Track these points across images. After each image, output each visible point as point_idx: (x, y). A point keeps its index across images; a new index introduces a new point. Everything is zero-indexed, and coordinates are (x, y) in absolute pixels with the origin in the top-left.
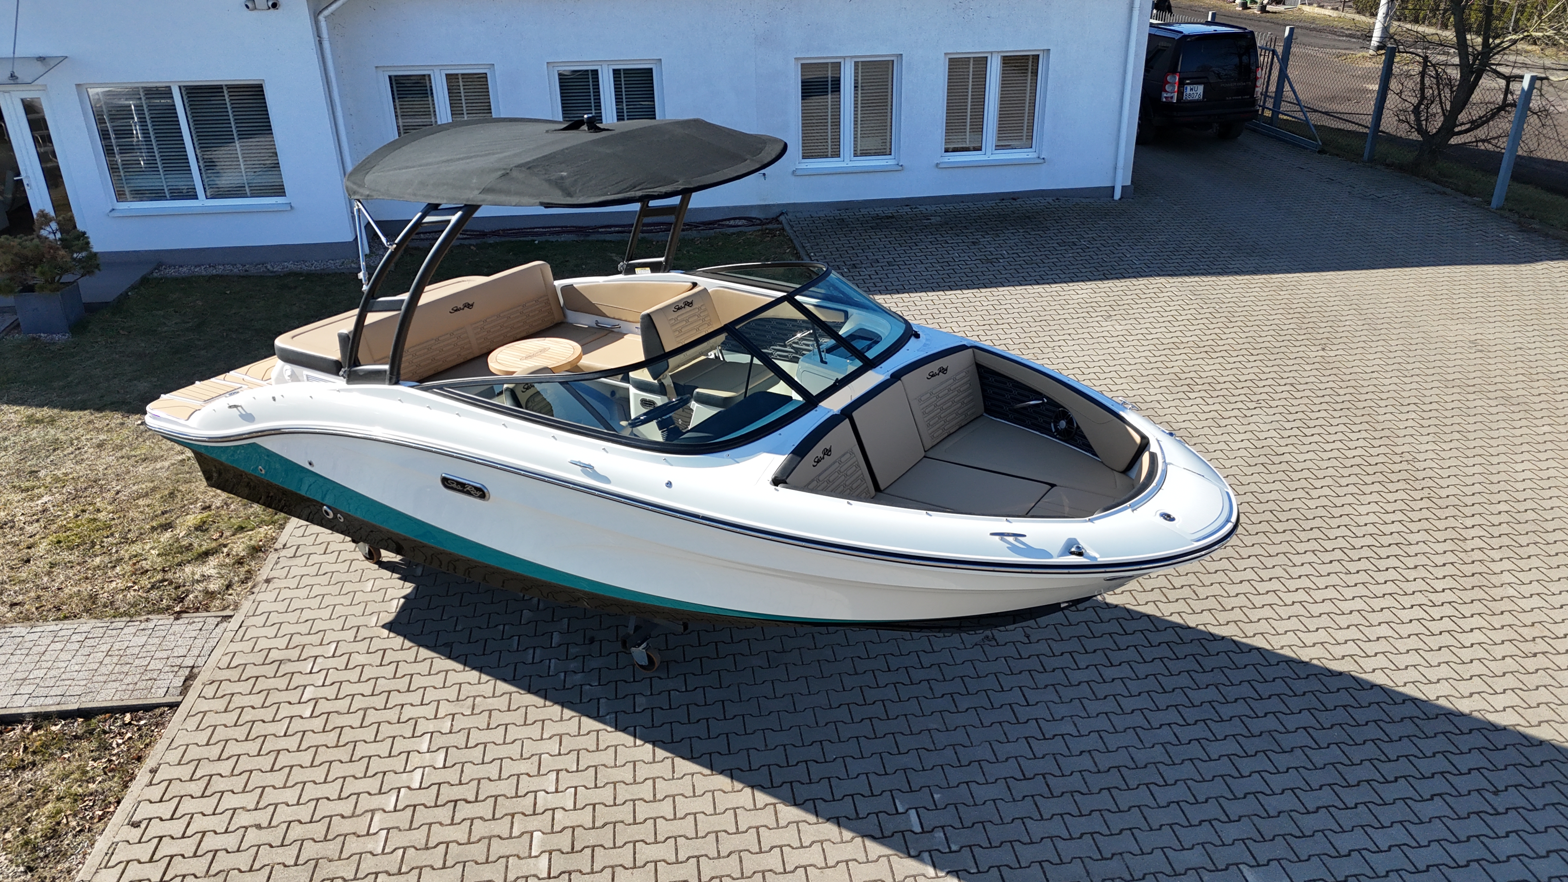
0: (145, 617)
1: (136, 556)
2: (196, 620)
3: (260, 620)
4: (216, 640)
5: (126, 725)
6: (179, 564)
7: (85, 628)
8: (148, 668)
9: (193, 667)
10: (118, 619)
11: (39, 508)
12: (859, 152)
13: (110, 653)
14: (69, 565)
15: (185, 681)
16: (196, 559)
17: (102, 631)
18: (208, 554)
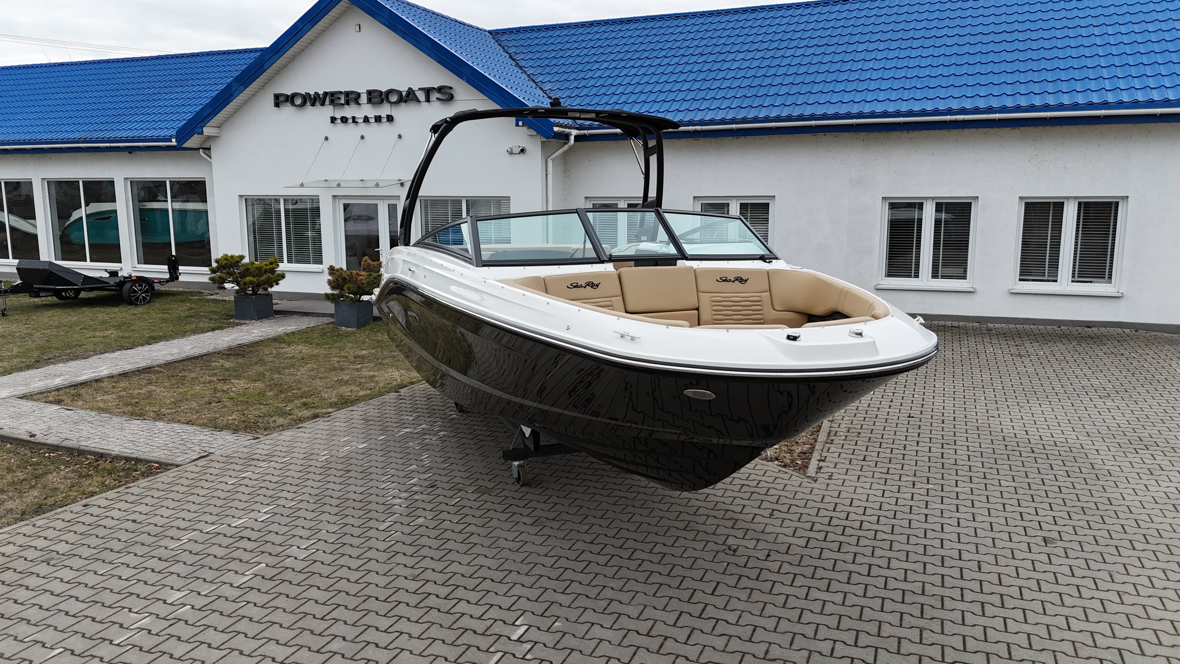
0: (222, 430)
2: (241, 436)
3: (271, 442)
9: (212, 453)
10: (208, 428)
12: (936, 275)
15: (198, 458)
17: (194, 431)
18: (290, 414)
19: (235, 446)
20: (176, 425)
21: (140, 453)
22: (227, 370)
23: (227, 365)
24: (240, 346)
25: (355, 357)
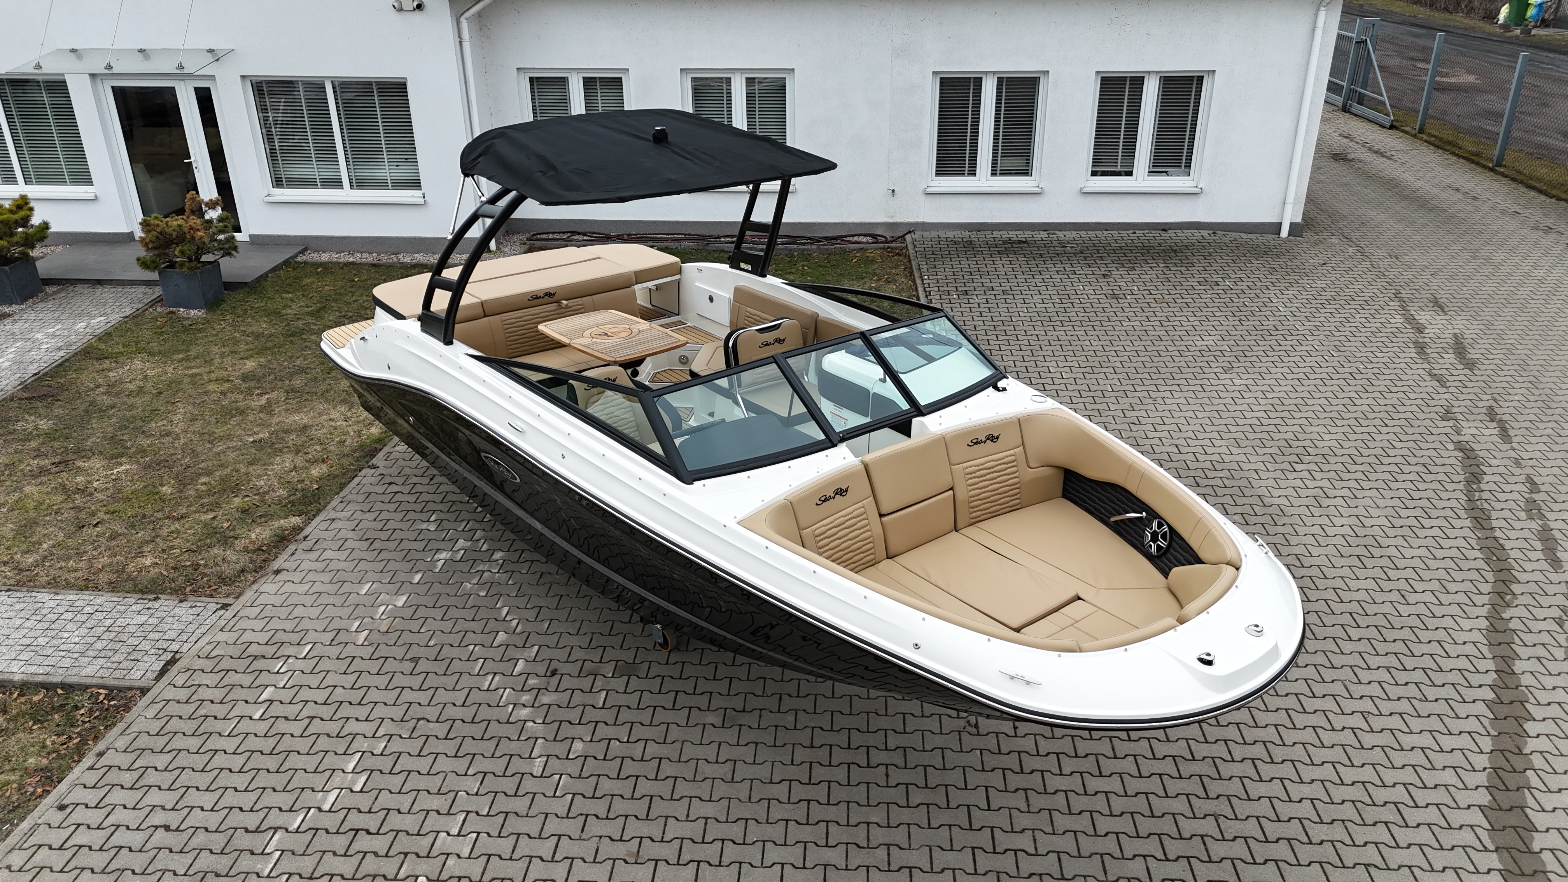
0: (155, 596)
2: (198, 605)
3: (254, 611)
4: (208, 627)
5: (98, 703)
6: (208, 546)
7: (99, 601)
8: (138, 648)
9: (177, 652)
10: (131, 595)
11: (114, 477)
12: (997, 172)
13: (110, 629)
15: (164, 666)
16: (224, 543)
17: (112, 605)
18: (236, 538)
19: (203, 629)
20: (72, 596)
21: (60, 670)
22: (50, 436)
23: (44, 425)
24: (40, 377)
25: (245, 378)
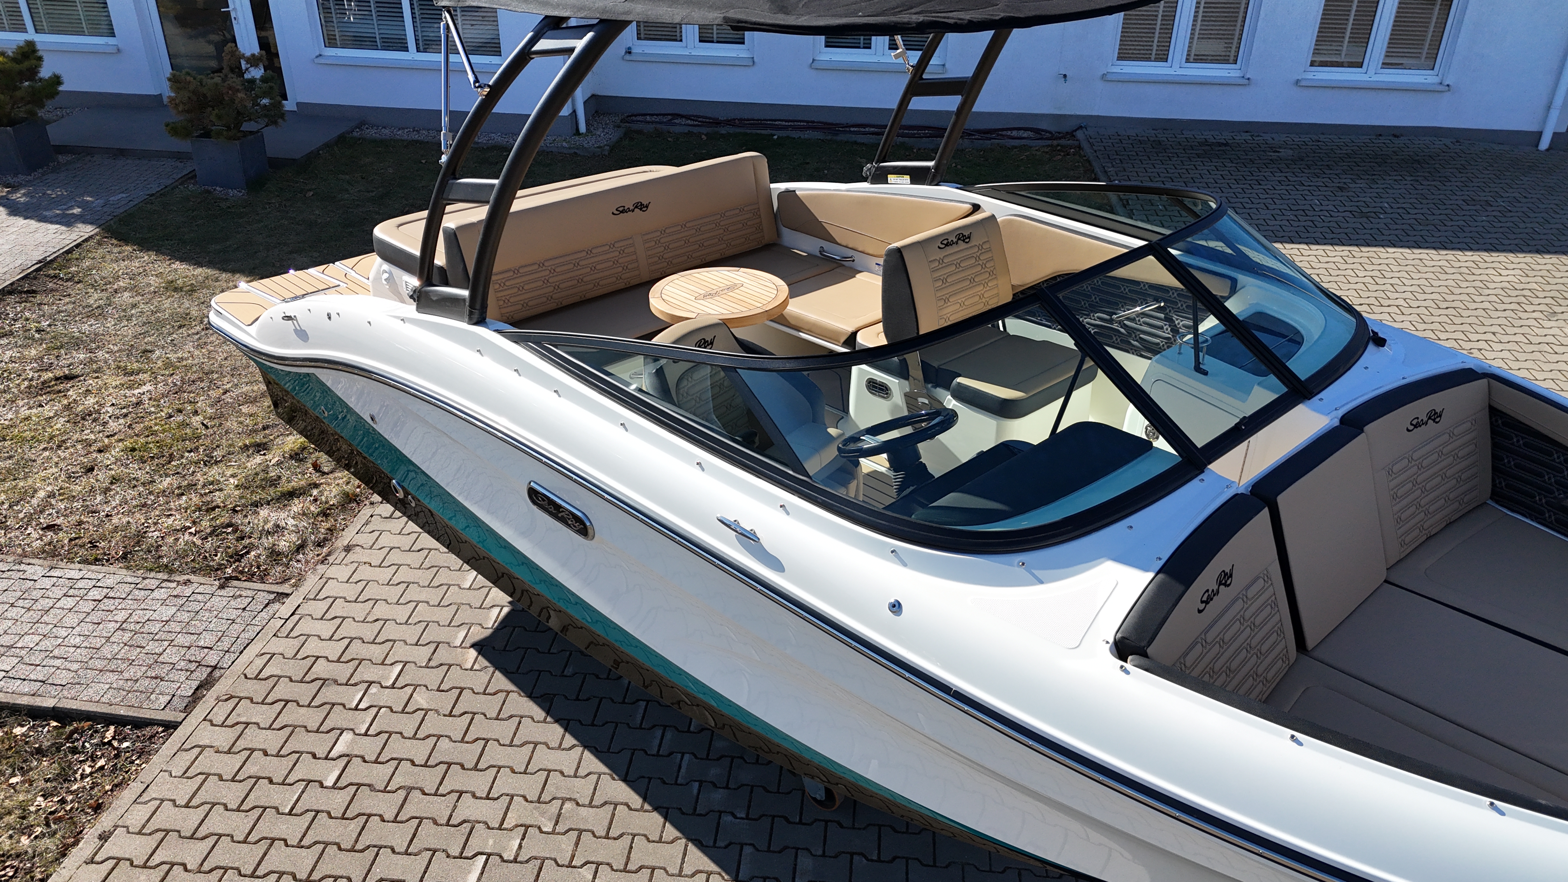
0: (186, 577)
1: (212, 483)
2: (244, 593)
3: (320, 609)
4: (258, 629)
5: (104, 744)
6: (256, 504)
7: (110, 581)
8: (161, 659)
9: (215, 667)
10: (153, 574)
11: (134, 400)
12: (1192, 57)
13: (124, 625)
14: (133, 483)
15: (197, 689)
16: (278, 500)
17: (127, 588)
18: (293, 495)
19: (251, 634)
21: (53, 691)
24: (44, 265)
